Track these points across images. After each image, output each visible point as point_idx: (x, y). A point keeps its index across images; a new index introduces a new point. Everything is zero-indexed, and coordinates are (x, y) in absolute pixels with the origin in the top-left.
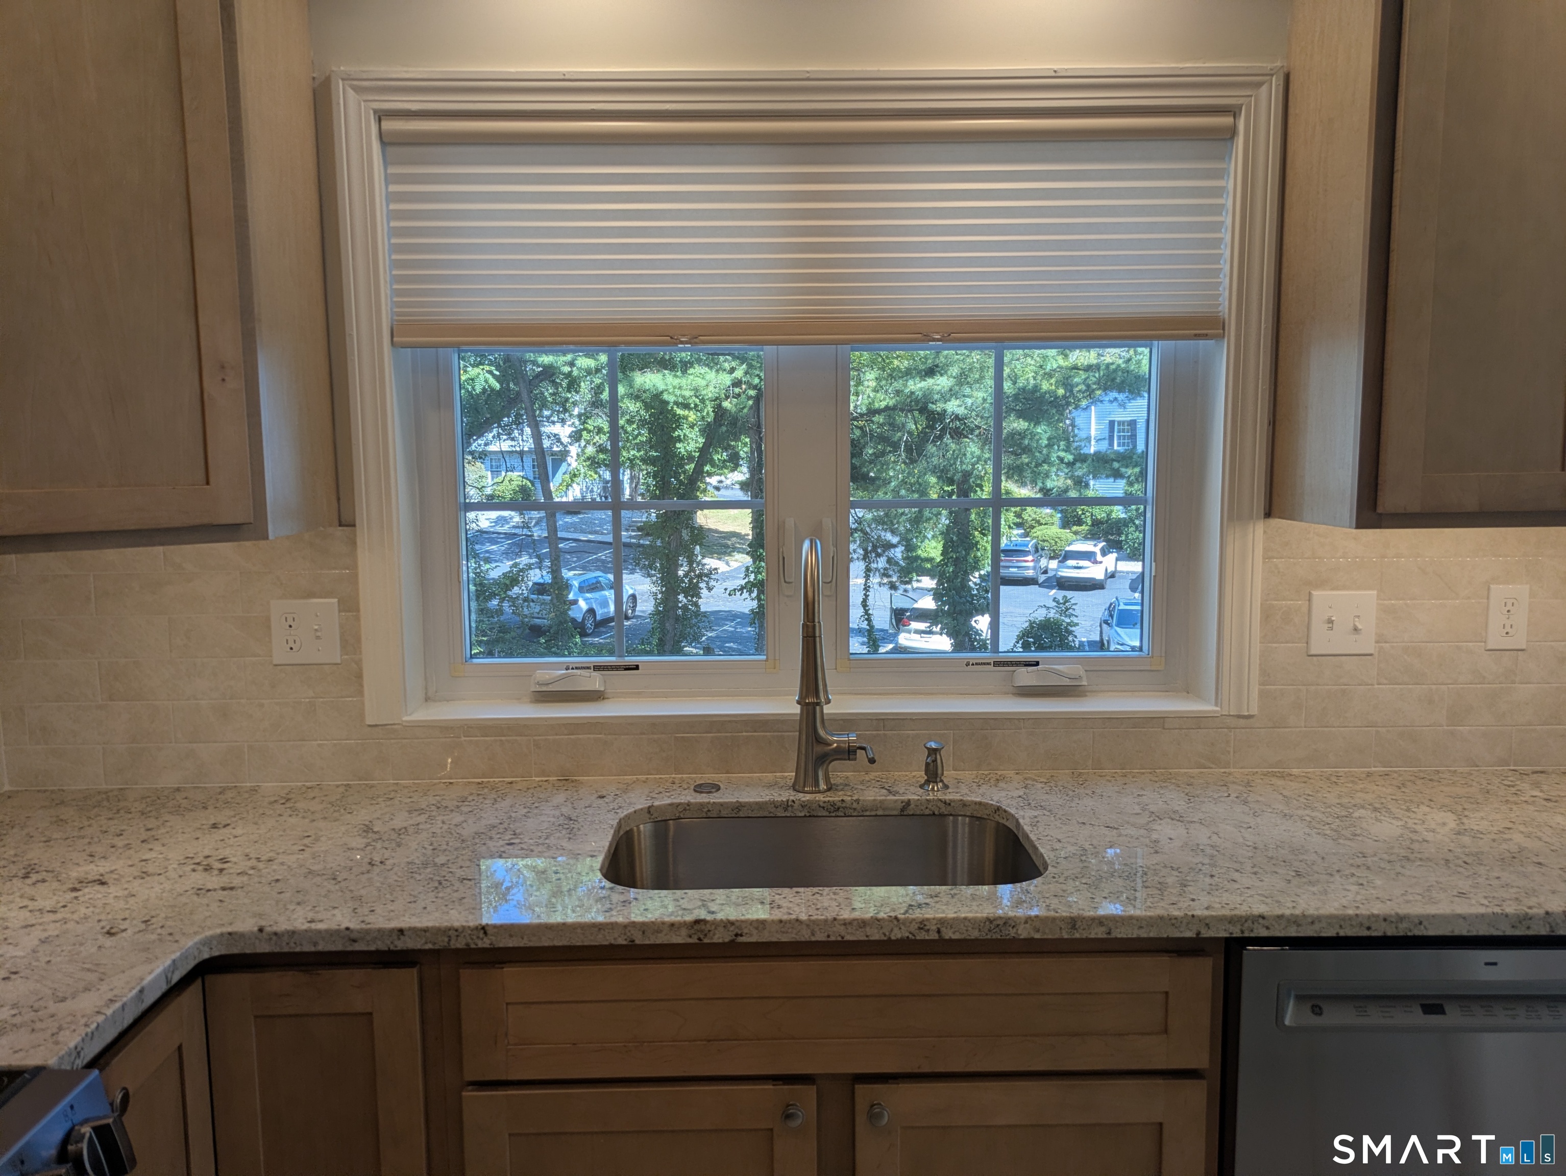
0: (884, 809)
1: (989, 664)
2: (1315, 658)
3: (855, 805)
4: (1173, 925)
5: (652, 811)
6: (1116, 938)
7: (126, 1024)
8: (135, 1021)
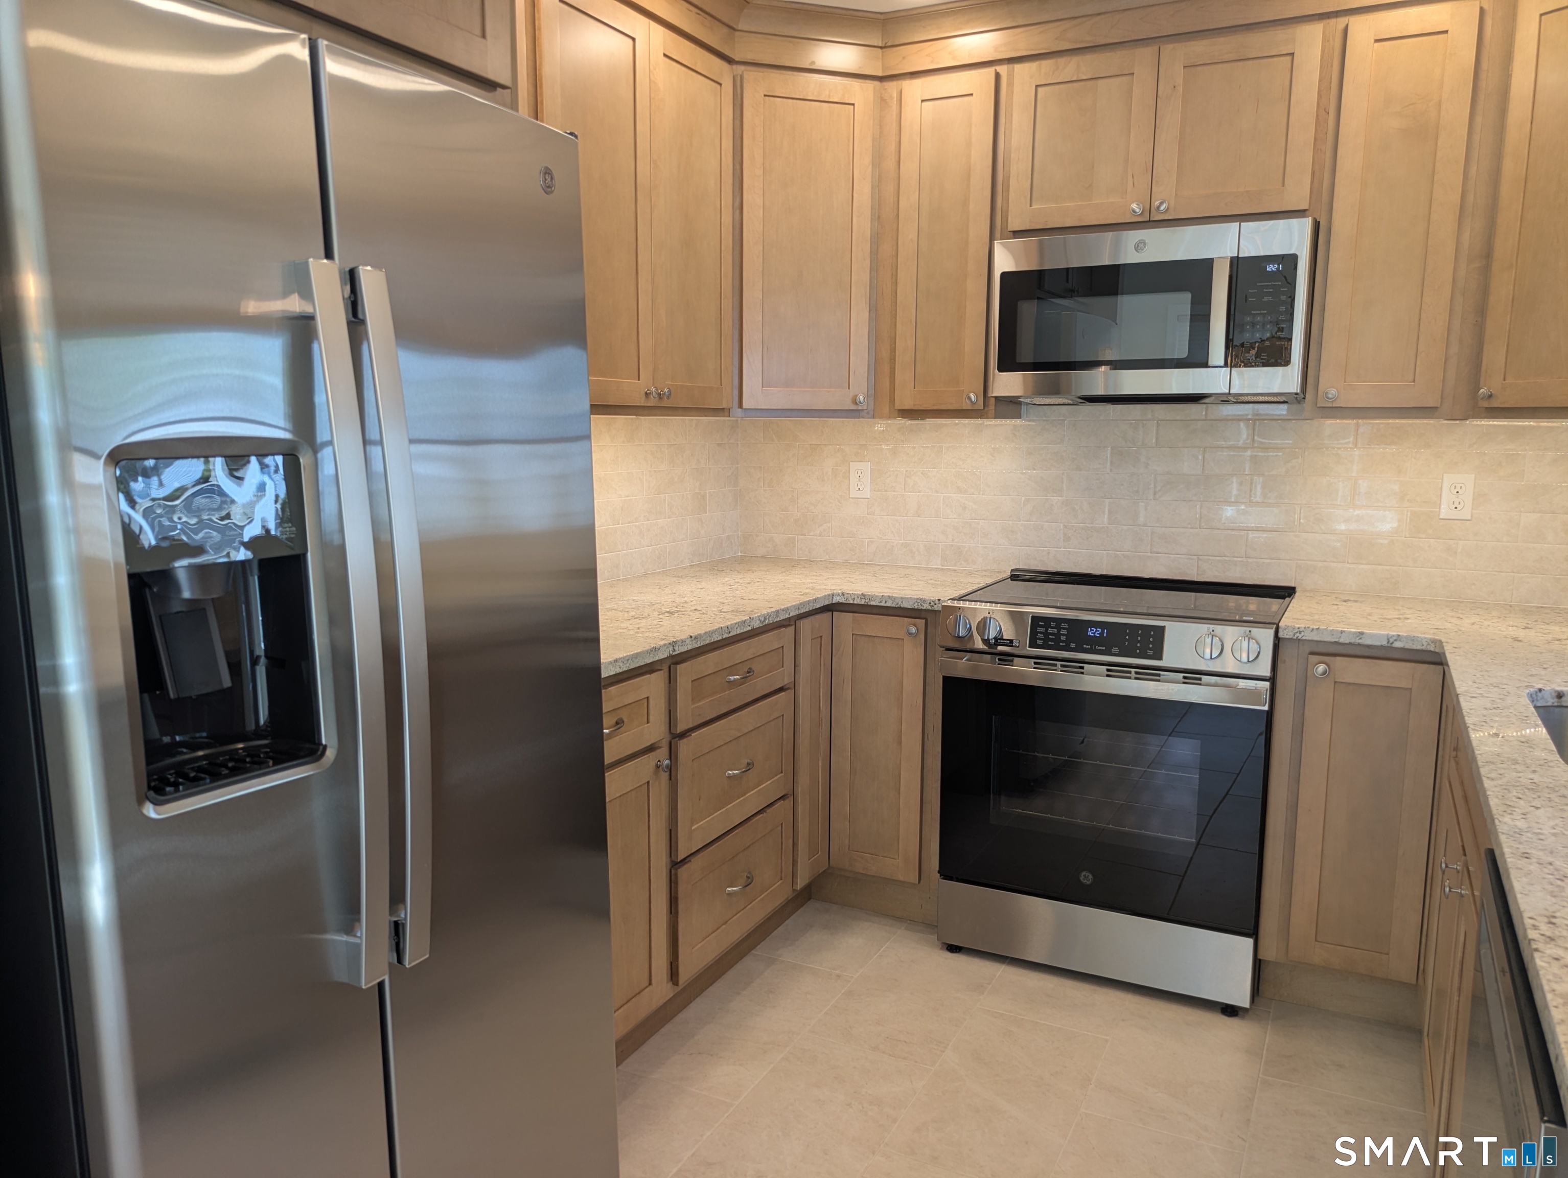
7: (1342, 640)
8: (1350, 644)
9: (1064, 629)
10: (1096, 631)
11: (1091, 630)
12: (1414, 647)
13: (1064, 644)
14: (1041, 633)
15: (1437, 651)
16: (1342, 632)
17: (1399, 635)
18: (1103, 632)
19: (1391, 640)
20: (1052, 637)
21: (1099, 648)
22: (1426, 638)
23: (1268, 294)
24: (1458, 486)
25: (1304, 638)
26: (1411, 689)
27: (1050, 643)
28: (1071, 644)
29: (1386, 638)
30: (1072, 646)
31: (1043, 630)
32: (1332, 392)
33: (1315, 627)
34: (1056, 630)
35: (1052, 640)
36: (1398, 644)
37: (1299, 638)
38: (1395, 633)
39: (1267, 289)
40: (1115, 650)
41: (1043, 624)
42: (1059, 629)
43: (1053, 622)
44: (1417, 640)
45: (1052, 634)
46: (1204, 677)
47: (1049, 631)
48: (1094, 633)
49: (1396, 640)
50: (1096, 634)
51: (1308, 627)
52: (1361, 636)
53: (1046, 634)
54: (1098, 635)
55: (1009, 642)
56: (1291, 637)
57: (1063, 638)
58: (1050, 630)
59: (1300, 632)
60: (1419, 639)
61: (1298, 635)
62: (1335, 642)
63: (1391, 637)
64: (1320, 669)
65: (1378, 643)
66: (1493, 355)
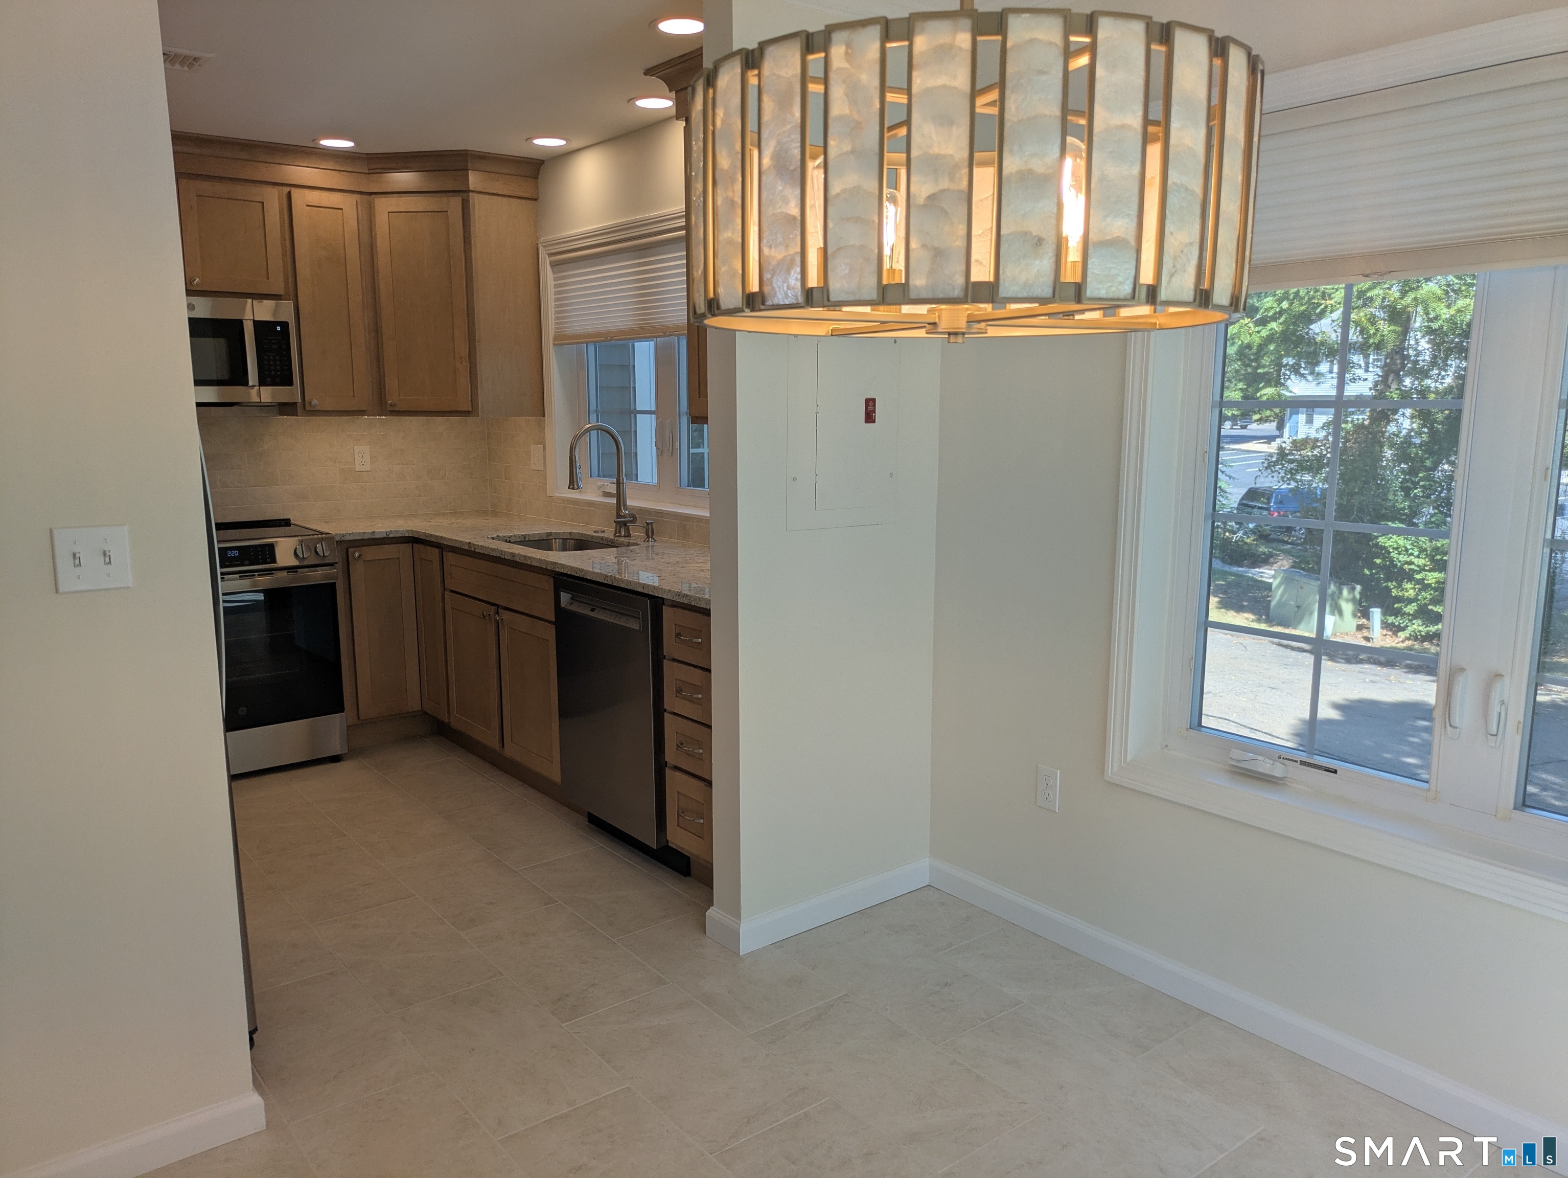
5: (573, 534)
6: (533, 566)
7: (365, 538)
8: (369, 539)
10: (231, 553)
11: (228, 553)
12: (399, 536)
15: (410, 535)
16: (364, 533)
17: (391, 531)
18: (236, 553)
19: (388, 534)
21: (236, 563)
22: (403, 530)
23: (275, 344)
24: (362, 452)
25: (346, 539)
26: (398, 559)
29: (385, 533)
32: (315, 402)
33: (351, 533)
36: (391, 535)
38: (389, 530)
39: (273, 341)
40: (246, 562)
46: (299, 570)
49: (390, 533)
50: (232, 555)
51: (348, 534)
52: (374, 534)
54: (234, 555)
56: (339, 540)
59: (344, 536)
60: (401, 531)
61: (343, 538)
62: (362, 539)
63: (388, 532)
64: (357, 555)
65: (382, 537)
66: (391, 383)
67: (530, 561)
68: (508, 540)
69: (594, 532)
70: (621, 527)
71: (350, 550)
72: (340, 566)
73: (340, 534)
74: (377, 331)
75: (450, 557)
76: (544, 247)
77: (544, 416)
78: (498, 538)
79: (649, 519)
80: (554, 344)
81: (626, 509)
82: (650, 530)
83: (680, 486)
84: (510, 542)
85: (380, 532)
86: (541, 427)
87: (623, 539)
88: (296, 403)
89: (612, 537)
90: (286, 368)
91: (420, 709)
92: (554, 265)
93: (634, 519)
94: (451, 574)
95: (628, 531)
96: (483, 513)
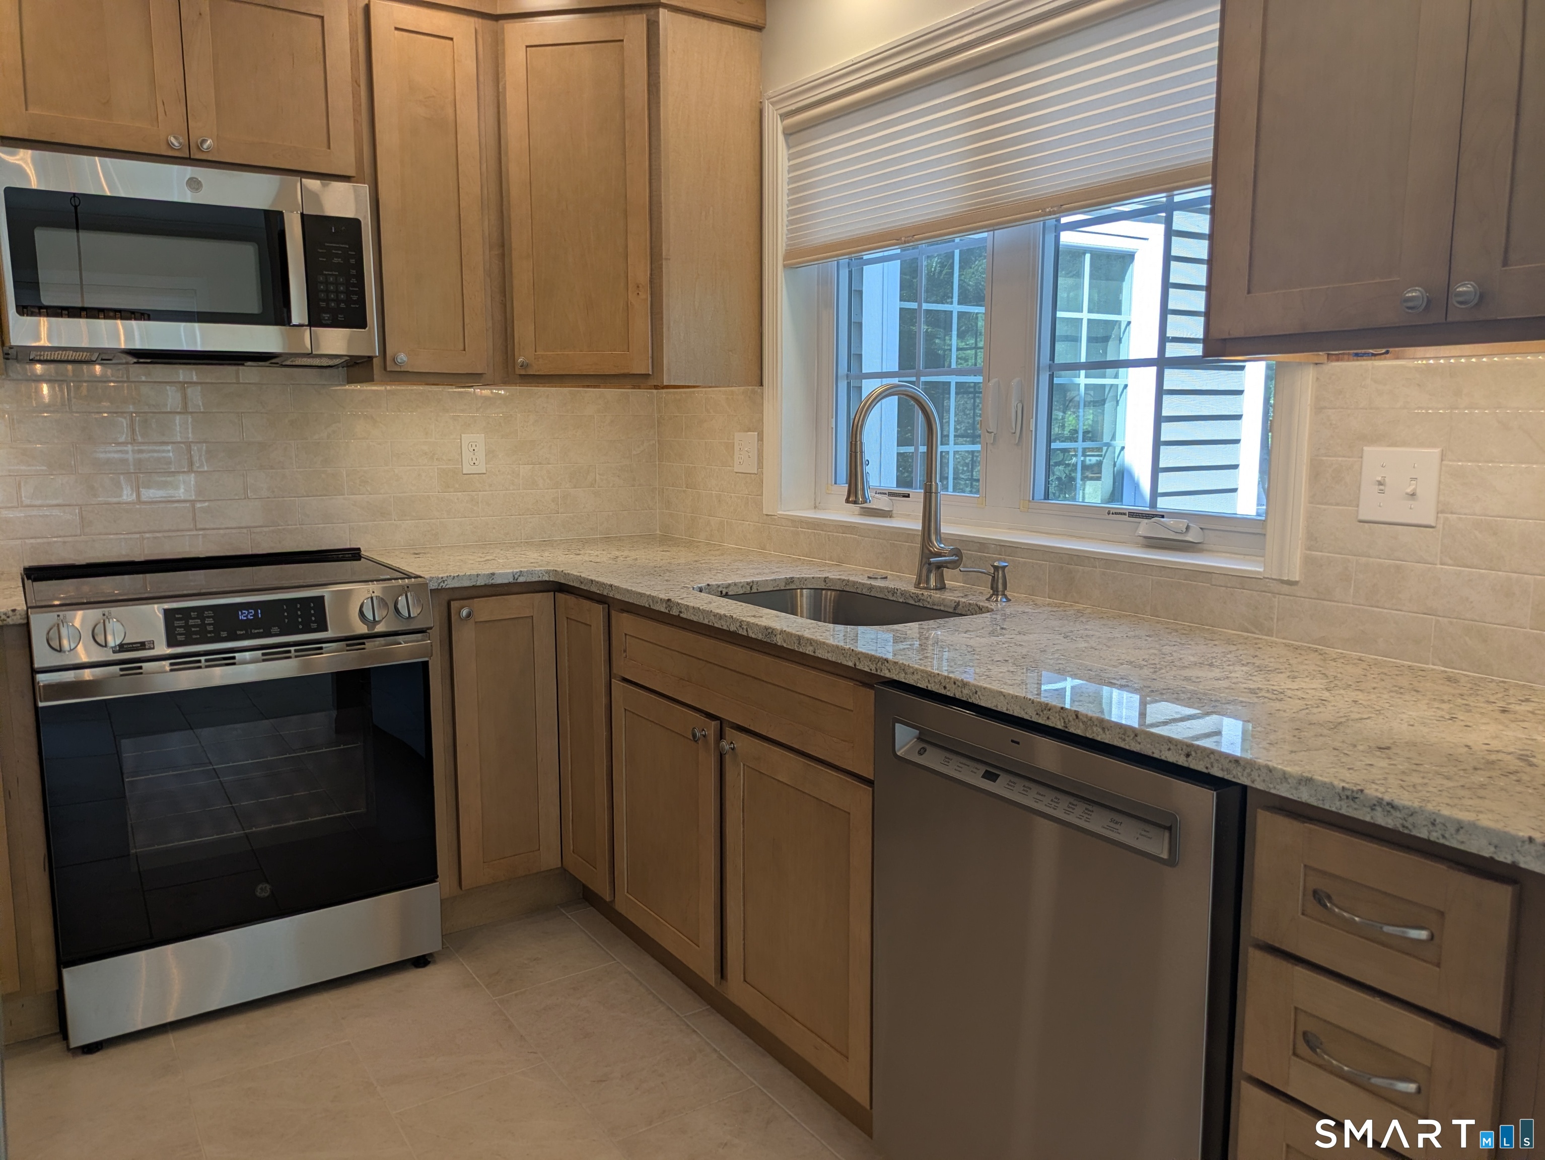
0: (944, 606)
1: (1125, 514)
2: (1366, 525)
3: (929, 599)
4: (843, 654)
5: (827, 580)
6: (818, 657)
7: (478, 584)
8: (485, 585)
9: (209, 617)
10: (249, 613)
11: (242, 614)
12: (534, 580)
13: (213, 635)
14: (180, 627)
15: (551, 580)
16: (478, 575)
17: (521, 571)
18: (256, 614)
19: (516, 576)
20: (196, 629)
21: (256, 631)
22: (541, 570)
23: (337, 256)
24: (474, 445)
25: (447, 587)
26: (532, 616)
27: (194, 637)
28: (222, 633)
29: (512, 575)
30: (224, 636)
31: (182, 623)
32: (402, 357)
33: (455, 575)
34: (199, 621)
35: (196, 633)
36: (521, 579)
37: (444, 587)
38: (518, 570)
39: (335, 250)
40: (275, 630)
41: (181, 616)
42: (203, 619)
43: (194, 612)
44: (535, 573)
45: (194, 626)
46: (366, 642)
47: (190, 624)
48: (246, 616)
49: (519, 576)
50: (249, 617)
51: (450, 576)
52: (493, 577)
53: (187, 627)
54: (252, 617)
55: (139, 645)
56: (436, 587)
57: (210, 628)
58: (191, 622)
59: (444, 582)
60: (536, 572)
61: (442, 584)
62: (473, 586)
63: (516, 574)
64: (464, 612)
65: (506, 581)
66: (524, 331)
67: (811, 648)
68: (724, 593)
69: (869, 578)
70: (929, 571)
71: (454, 605)
72: (435, 633)
73: (438, 578)
74: (503, 246)
75: (624, 623)
76: (773, 104)
77: (762, 385)
78: (708, 589)
79: (999, 560)
80: (785, 266)
81: (940, 541)
82: (1000, 581)
83: (1033, 499)
84: (726, 595)
85: (503, 574)
86: (757, 405)
87: (933, 593)
88: (370, 359)
89: (912, 589)
90: (355, 298)
91: (560, 865)
92: (789, 133)
93: (957, 557)
94: (625, 651)
95: (941, 579)
96: (648, 539)
